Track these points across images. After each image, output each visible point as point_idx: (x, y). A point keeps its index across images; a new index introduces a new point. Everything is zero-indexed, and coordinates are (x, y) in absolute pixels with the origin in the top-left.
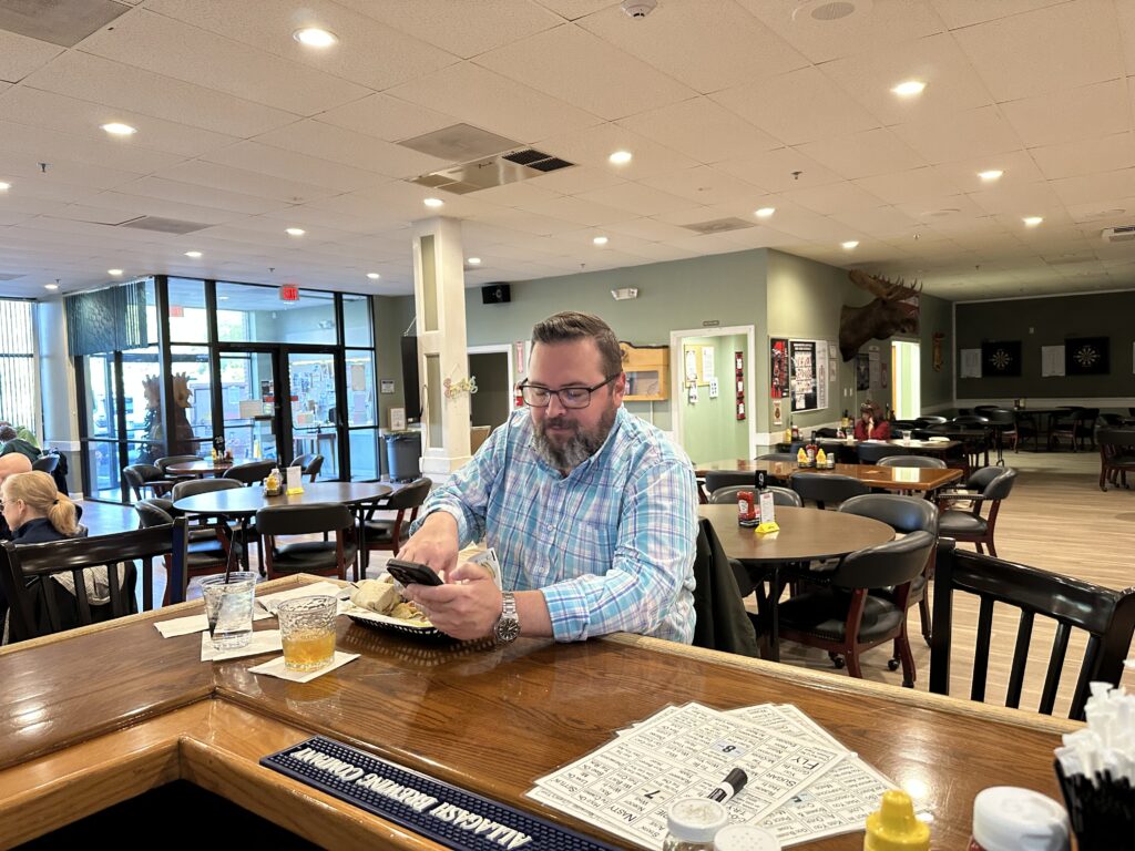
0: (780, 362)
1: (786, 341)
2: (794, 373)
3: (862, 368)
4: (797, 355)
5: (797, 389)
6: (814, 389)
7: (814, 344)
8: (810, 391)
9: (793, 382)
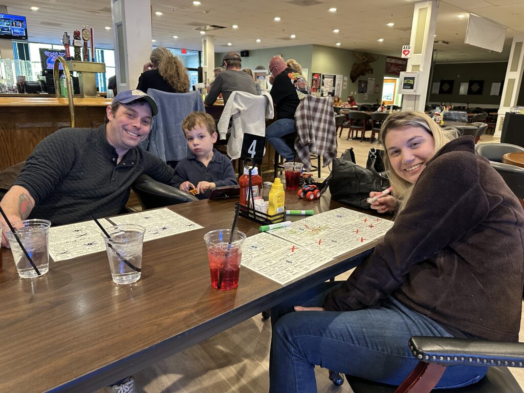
0: (316, 81)
1: (320, 74)
2: (323, 84)
3: (363, 86)
4: (325, 79)
5: (324, 90)
6: (334, 91)
7: (335, 76)
8: (332, 91)
9: (322, 88)
